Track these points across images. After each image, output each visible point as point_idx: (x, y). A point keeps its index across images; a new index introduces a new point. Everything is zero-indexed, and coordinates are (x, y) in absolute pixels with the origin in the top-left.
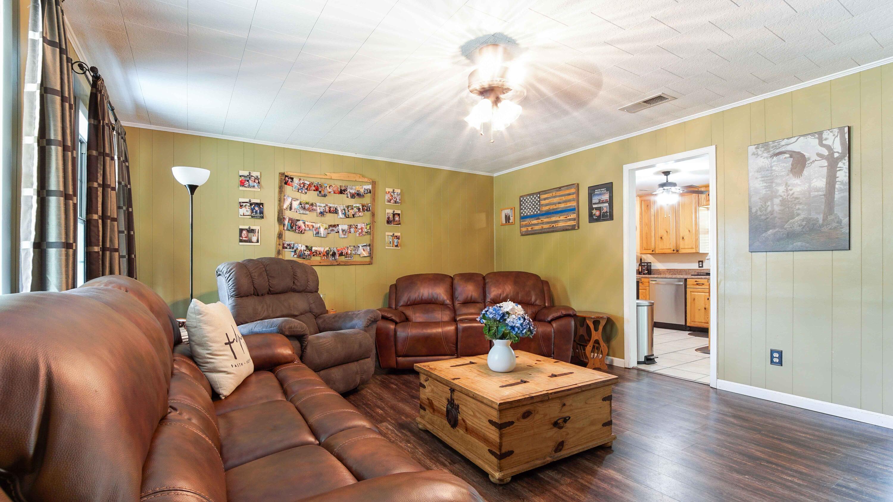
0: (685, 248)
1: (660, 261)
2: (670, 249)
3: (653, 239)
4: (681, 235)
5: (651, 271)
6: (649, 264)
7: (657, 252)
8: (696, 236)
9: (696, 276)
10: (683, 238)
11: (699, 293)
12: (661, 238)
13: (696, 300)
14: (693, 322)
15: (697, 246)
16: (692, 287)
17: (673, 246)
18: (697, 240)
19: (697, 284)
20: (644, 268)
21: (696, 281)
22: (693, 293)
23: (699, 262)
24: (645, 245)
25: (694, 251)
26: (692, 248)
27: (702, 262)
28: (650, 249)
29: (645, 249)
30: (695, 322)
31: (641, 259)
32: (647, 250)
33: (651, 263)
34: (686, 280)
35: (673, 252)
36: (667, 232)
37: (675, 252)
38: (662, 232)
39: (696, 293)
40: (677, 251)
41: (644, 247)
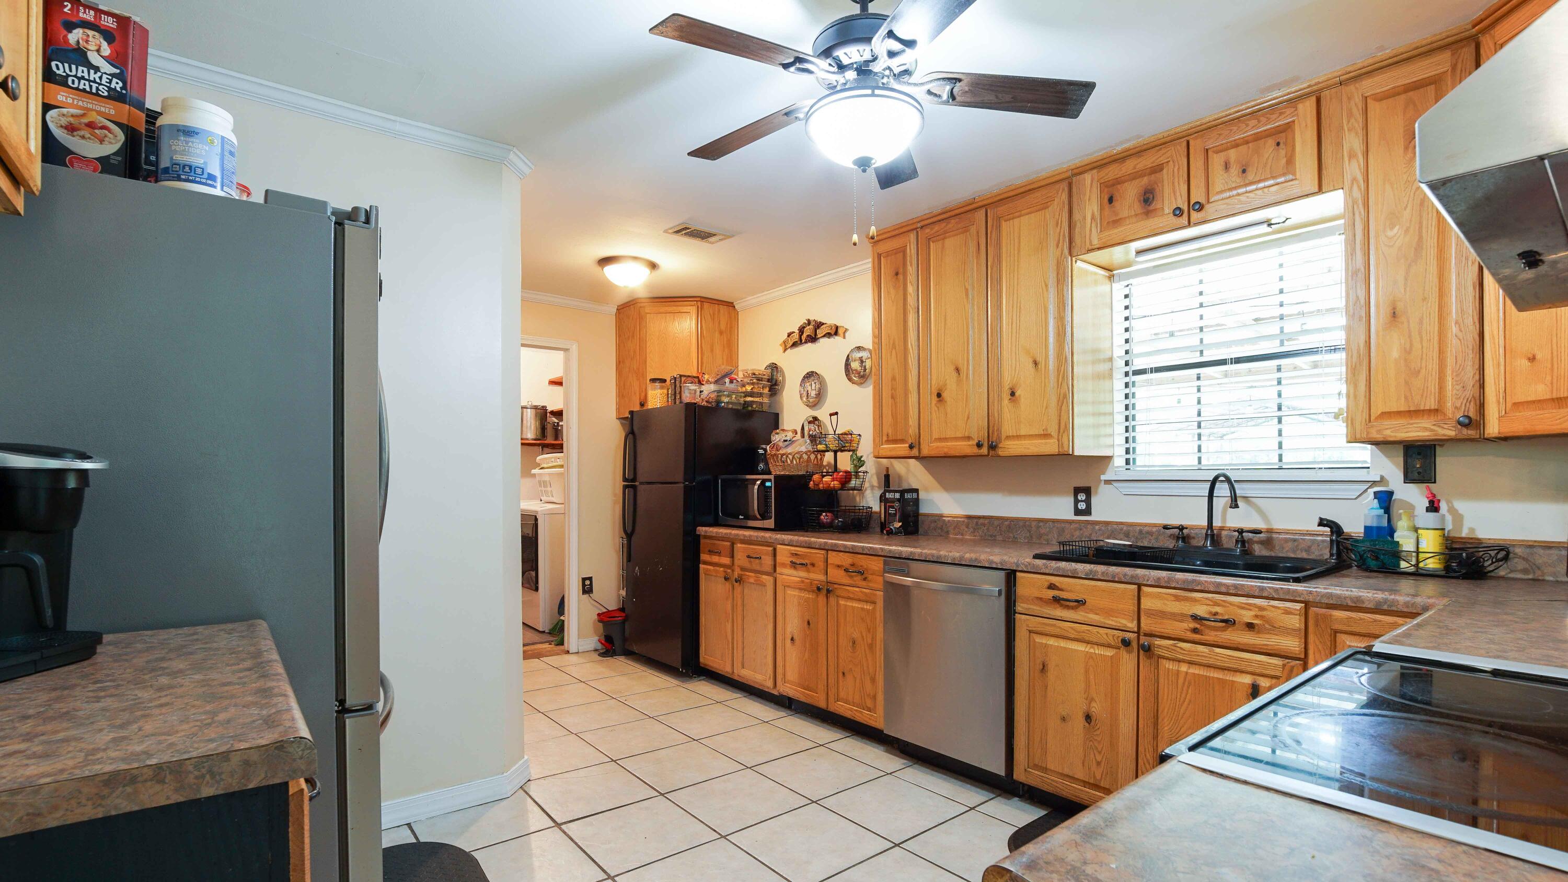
0: (1018, 437)
1: (948, 487)
2: (969, 438)
3: (913, 399)
4: (1007, 381)
5: (916, 523)
6: (908, 496)
7: (925, 451)
8: (1059, 385)
9: (1053, 564)
10: (1013, 394)
11: (1063, 643)
12: (939, 395)
13: (1052, 674)
14: (1036, 767)
15: (1065, 427)
16: (1036, 608)
17: (977, 429)
18: (1064, 400)
19: (1057, 600)
20: (892, 511)
21: (1052, 587)
22: (1039, 639)
23: (1077, 491)
24: (887, 429)
25: (1049, 447)
26: (1046, 436)
27: (1087, 491)
28: (902, 441)
29: (889, 441)
30: (1045, 770)
31: (887, 477)
32: (895, 441)
33: (916, 491)
34: (1011, 576)
35: (975, 450)
36: (958, 370)
37: (984, 450)
38: (941, 373)
39: (1052, 642)
40: (992, 447)
41: (885, 432)
